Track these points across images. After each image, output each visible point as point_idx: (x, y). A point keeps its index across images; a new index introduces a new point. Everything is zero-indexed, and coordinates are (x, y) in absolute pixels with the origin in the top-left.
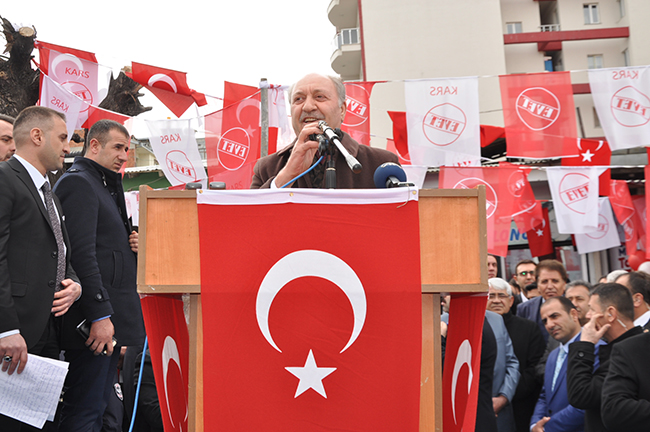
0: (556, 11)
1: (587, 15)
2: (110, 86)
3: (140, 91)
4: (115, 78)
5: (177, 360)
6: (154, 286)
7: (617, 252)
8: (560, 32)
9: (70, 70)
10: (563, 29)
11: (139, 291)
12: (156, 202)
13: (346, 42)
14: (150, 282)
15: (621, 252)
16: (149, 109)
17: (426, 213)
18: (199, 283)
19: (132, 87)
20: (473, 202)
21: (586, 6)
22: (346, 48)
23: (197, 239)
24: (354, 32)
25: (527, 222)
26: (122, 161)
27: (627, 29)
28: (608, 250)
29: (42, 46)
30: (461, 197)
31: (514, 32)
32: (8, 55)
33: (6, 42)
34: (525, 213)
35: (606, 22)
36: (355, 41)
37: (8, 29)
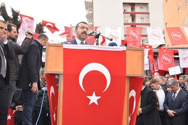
0: (135, 19)
1: (142, 20)
3: (44, 28)
4: (38, 24)
6: (49, 71)
7: (148, 71)
9: (27, 21)
10: (136, 23)
11: (45, 73)
12: (51, 47)
15: (149, 71)
16: (45, 32)
19: (42, 27)
20: (141, 52)
21: (141, 18)
23: (63, 58)
24: (91, 20)
27: (150, 24)
28: (147, 70)
29: (21, 15)
30: (137, 50)
31: (126, 22)
32: (12, 17)
33: (12, 14)
35: (145, 22)
36: (91, 22)
37: (13, 11)
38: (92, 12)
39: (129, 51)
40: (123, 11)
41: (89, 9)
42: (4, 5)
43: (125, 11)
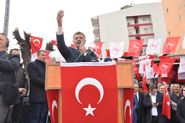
0: (139, 30)
1: (145, 31)
2: (47, 45)
3: (53, 46)
4: (48, 43)
5: (57, 106)
8: (140, 35)
10: (141, 34)
11: (45, 89)
12: (50, 66)
13: (97, 37)
14: (48, 87)
15: (156, 79)
16: (55, 50)
17: (118, 68)
18: (61, 87)
19: (51, 45)
20: (130, 65)
21: (145, 29)
22: (96, 39)
24: (98, 35)
25: (135, 73)
26: (44, 58)
27: (154, 34)
28: (153, 78)
29: (32, 37)
30: (126, 64)
31: (131, 35)
32: (25, 39)
33: (24, 36)
34: (135, 70)
35: (149, 33)
36: (98, 37)
37: (25, 33)
38: (98, 28)
39: (119, 65)
40: (127, 24)
41: (96, 25)
42: (18, 29)
43: (128, 24)
